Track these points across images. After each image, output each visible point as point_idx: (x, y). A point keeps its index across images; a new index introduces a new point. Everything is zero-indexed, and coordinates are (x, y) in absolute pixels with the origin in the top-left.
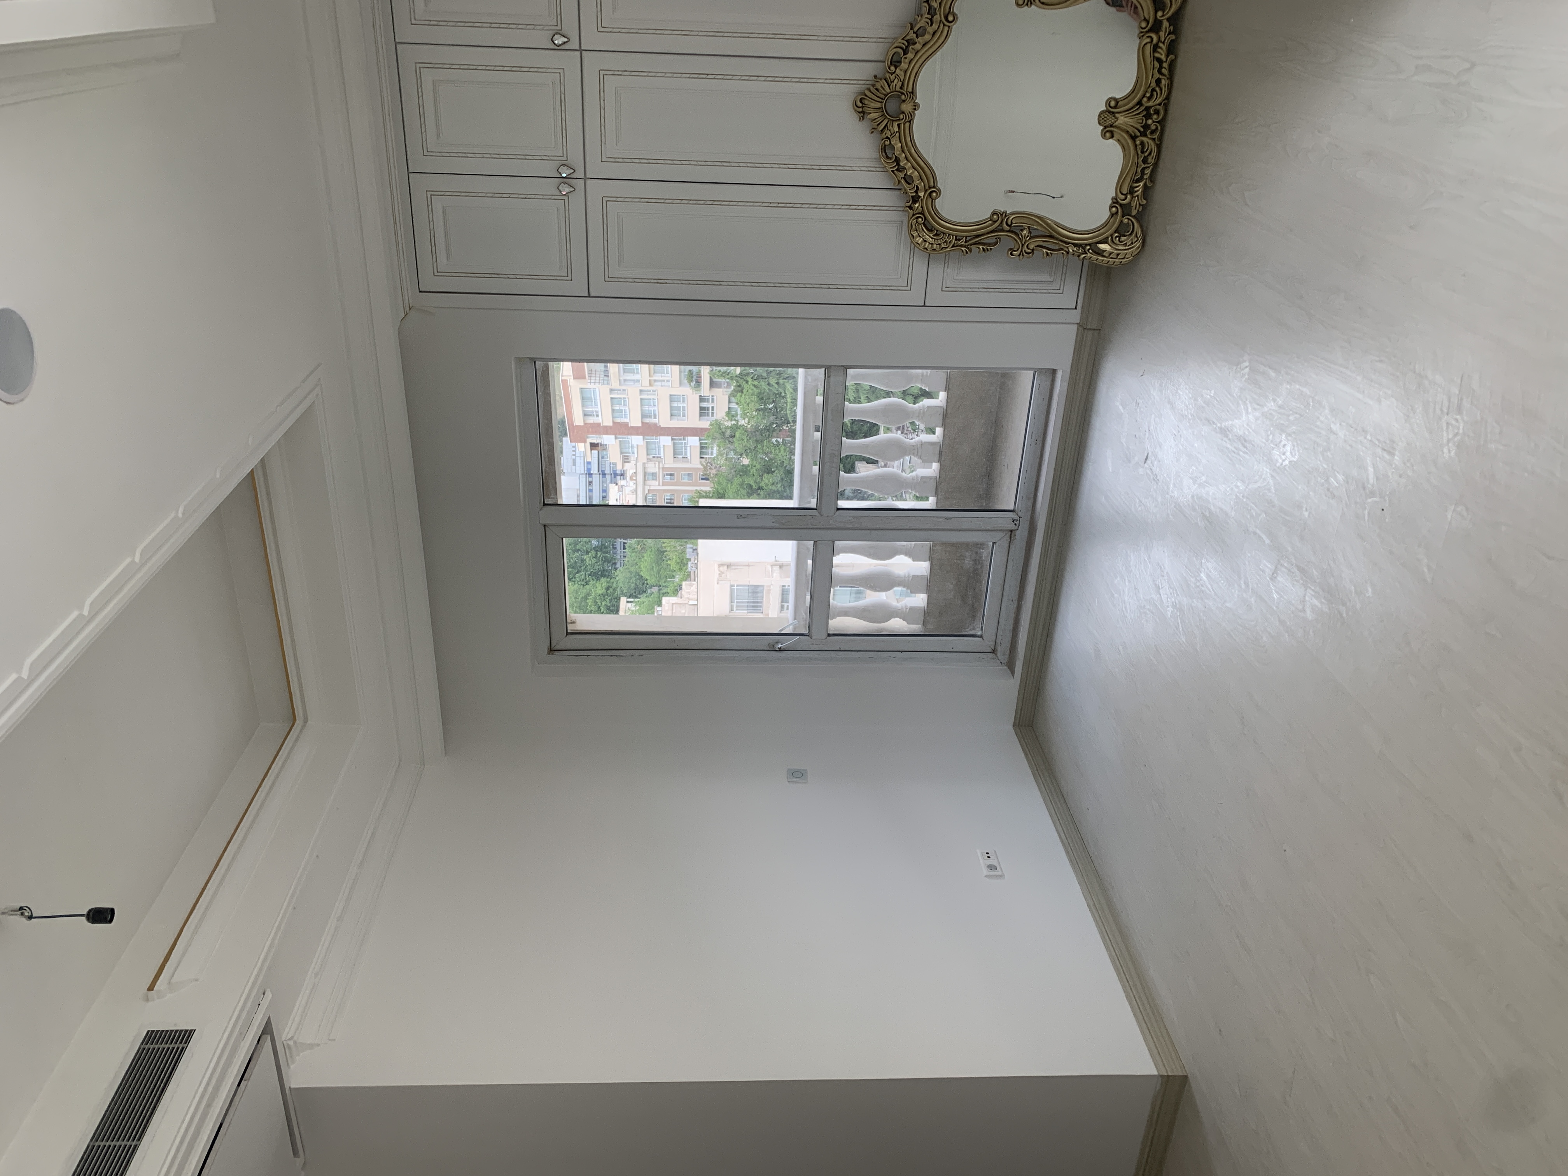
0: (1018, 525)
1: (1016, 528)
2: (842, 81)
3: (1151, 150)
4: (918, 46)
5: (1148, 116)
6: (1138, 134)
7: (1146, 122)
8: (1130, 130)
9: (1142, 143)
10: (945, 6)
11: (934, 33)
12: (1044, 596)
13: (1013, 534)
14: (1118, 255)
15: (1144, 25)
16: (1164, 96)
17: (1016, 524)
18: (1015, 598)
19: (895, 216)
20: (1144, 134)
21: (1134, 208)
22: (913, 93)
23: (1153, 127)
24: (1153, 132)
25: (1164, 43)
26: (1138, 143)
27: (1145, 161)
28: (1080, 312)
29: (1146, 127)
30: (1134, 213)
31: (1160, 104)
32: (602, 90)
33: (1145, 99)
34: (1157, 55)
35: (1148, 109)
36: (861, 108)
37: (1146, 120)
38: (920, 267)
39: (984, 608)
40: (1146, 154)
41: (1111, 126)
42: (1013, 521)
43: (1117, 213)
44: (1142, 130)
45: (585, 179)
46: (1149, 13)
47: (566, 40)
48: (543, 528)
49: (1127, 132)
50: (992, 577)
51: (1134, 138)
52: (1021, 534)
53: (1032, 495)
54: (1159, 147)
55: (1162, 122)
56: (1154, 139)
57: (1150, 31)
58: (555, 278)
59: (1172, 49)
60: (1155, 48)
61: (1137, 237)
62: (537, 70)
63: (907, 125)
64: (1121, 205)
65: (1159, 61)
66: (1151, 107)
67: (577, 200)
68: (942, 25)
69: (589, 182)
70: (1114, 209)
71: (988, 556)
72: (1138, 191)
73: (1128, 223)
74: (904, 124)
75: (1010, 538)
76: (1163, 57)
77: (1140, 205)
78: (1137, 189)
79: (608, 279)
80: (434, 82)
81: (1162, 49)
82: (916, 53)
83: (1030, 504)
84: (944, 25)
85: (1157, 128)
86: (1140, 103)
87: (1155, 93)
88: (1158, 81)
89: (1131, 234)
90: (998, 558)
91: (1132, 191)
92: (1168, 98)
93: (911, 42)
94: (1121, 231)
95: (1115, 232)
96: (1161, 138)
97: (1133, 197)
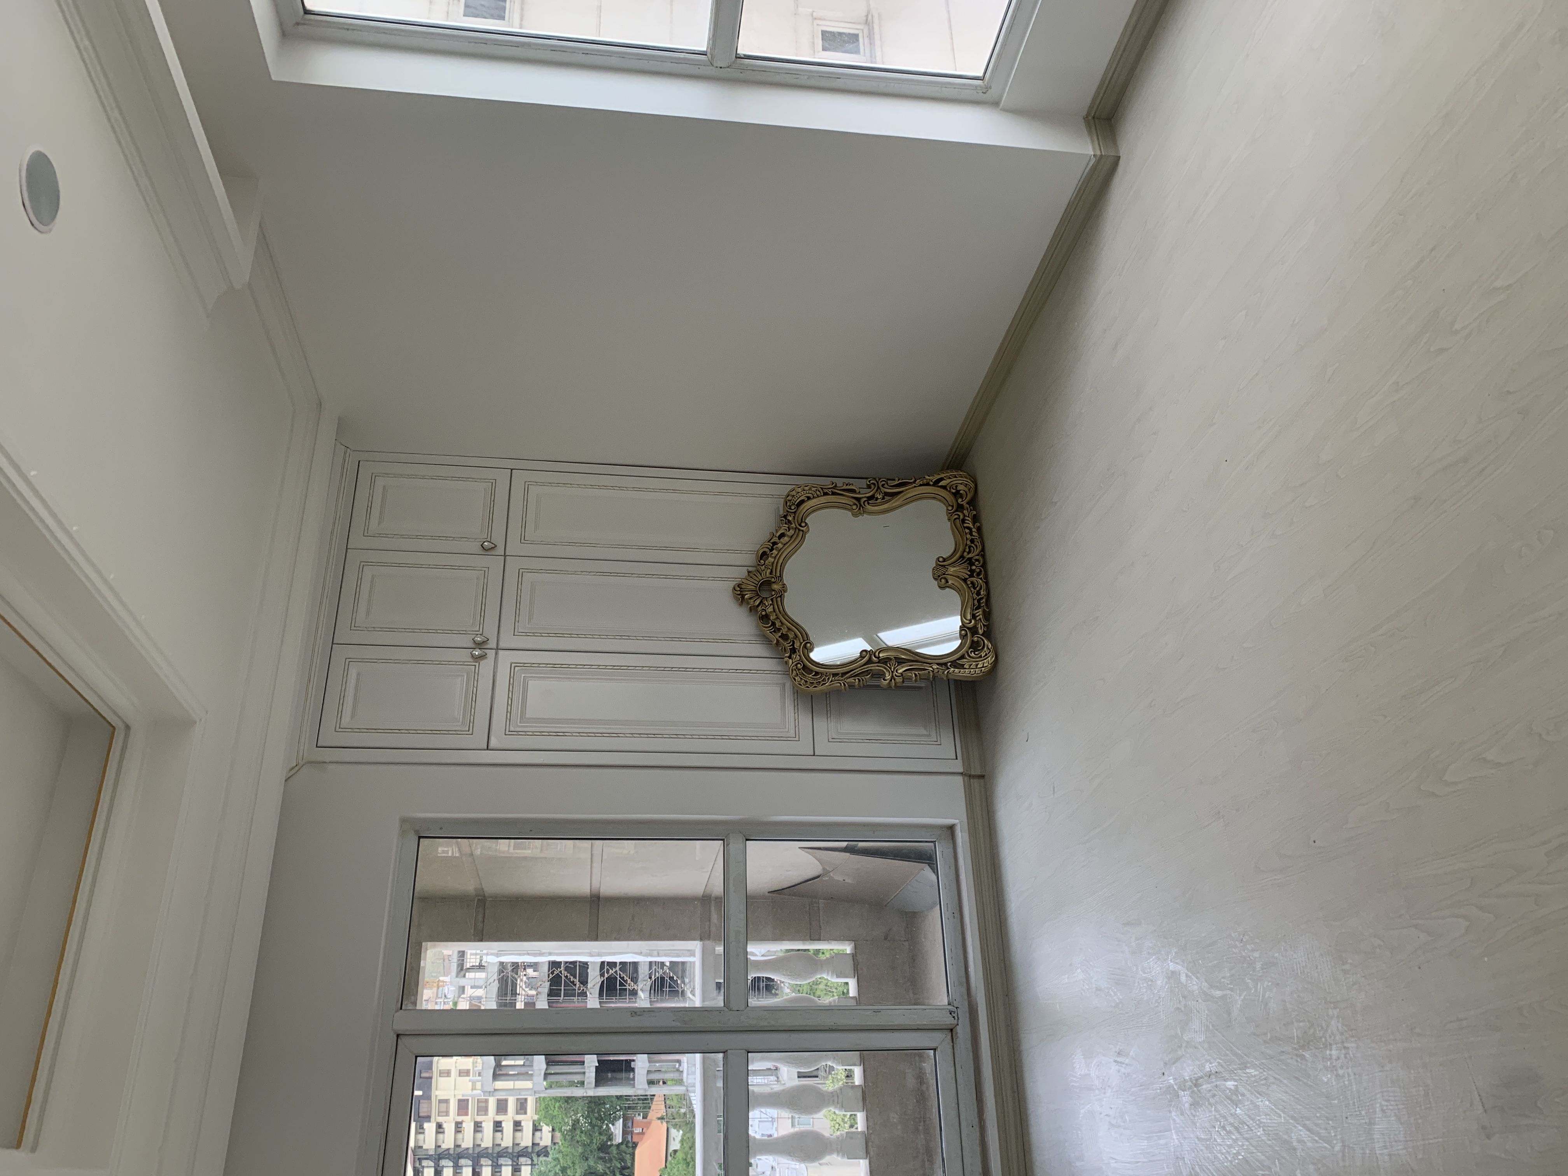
0: (956, 1018)
1: (956, 1022)
2: (722, 579)
3: (981, 586)
4: (780, 545)
5: (971, 564)
6: (967, 577)
7: (971, 568)
8: (960, 574)
9: (972, 583)
10: (798, 517)
11: (792, 537)
12: (1006, 1095)
13: (954, 1033)
14: (977, 665)
15: (950, 508)
16: (980, 548)
17: (954, 1017)
18: (976, 1121)
19: (779, 678)
20: (971, 576)
21: (979, 628)
22: (781, 576)
23: (978, 570)
24: (979, 574)
25: (968, 517)
26: (969, 582)
27: (978, 593)
28: (961, 761)
29: (972, 571)
30: (981, 632)
31: (978, 555)
32: (519, 583)
33: (965, 554)
34: (965, 525)
35: (970, 559)
36: (740, 593)
37: (971, 566)
38: (805, 720)
39: (942, 1148)
40: (978, 589)
41: (944, 574)
42: (951, 1014)
43: (966, 634)
44: (969, 573)
45: (497, 649)
46: (952, 502)
47: (493, 546)
48: (396, 1038)
49: (958, 577)
50: (942, 1096)
51: (965, 580)
52: (963, 1031)
53: (964, 980)
54: (987, 583)
55: (984, 566)
56: (981, 579)
57: (956, 511)
58: (456, 733)
59: (975, 519)
60: (963, 521)
61: (989, 649)
62: (467, 568)
63: (779, 599)
64: (968, 628)
65: (968, 528)
66: (972, 558)
67: (486, 666)
68: (797, 530)
69: (501, 652)
70: (963, 632)
71: (932, 1070)
72: (979, 615)
73: (978, 641)
74: (776, 598)
75: (953, 1042)
76: (971, 526)
77: (984, 625)
78: (978, 614)
79: (508, 733)
80: (373, 577)
81: (968, 520)
82: (780, 550)
83: (964, 990)
84: (799, 530)
85: (981, 571)
86: (962, 557)
87: (972, 548)
88: (972, 541)
89: (983, 647)
90: (945, 1070)
91: (974, 616)
92: (983, 550)
93: (775, 543)
94: (975, 646)
95: (969, 649)
96: (986, 577)
97: (976, 621)
